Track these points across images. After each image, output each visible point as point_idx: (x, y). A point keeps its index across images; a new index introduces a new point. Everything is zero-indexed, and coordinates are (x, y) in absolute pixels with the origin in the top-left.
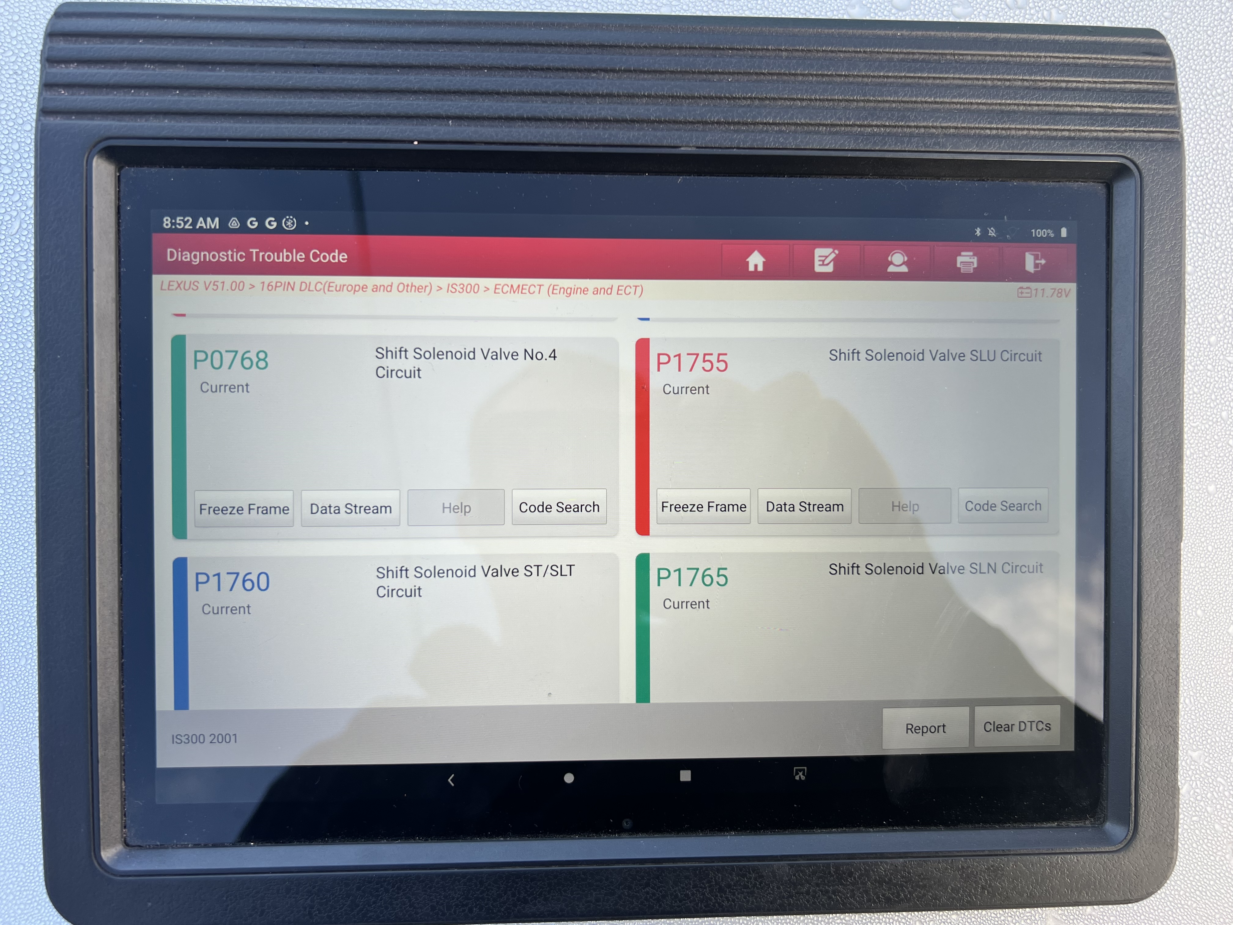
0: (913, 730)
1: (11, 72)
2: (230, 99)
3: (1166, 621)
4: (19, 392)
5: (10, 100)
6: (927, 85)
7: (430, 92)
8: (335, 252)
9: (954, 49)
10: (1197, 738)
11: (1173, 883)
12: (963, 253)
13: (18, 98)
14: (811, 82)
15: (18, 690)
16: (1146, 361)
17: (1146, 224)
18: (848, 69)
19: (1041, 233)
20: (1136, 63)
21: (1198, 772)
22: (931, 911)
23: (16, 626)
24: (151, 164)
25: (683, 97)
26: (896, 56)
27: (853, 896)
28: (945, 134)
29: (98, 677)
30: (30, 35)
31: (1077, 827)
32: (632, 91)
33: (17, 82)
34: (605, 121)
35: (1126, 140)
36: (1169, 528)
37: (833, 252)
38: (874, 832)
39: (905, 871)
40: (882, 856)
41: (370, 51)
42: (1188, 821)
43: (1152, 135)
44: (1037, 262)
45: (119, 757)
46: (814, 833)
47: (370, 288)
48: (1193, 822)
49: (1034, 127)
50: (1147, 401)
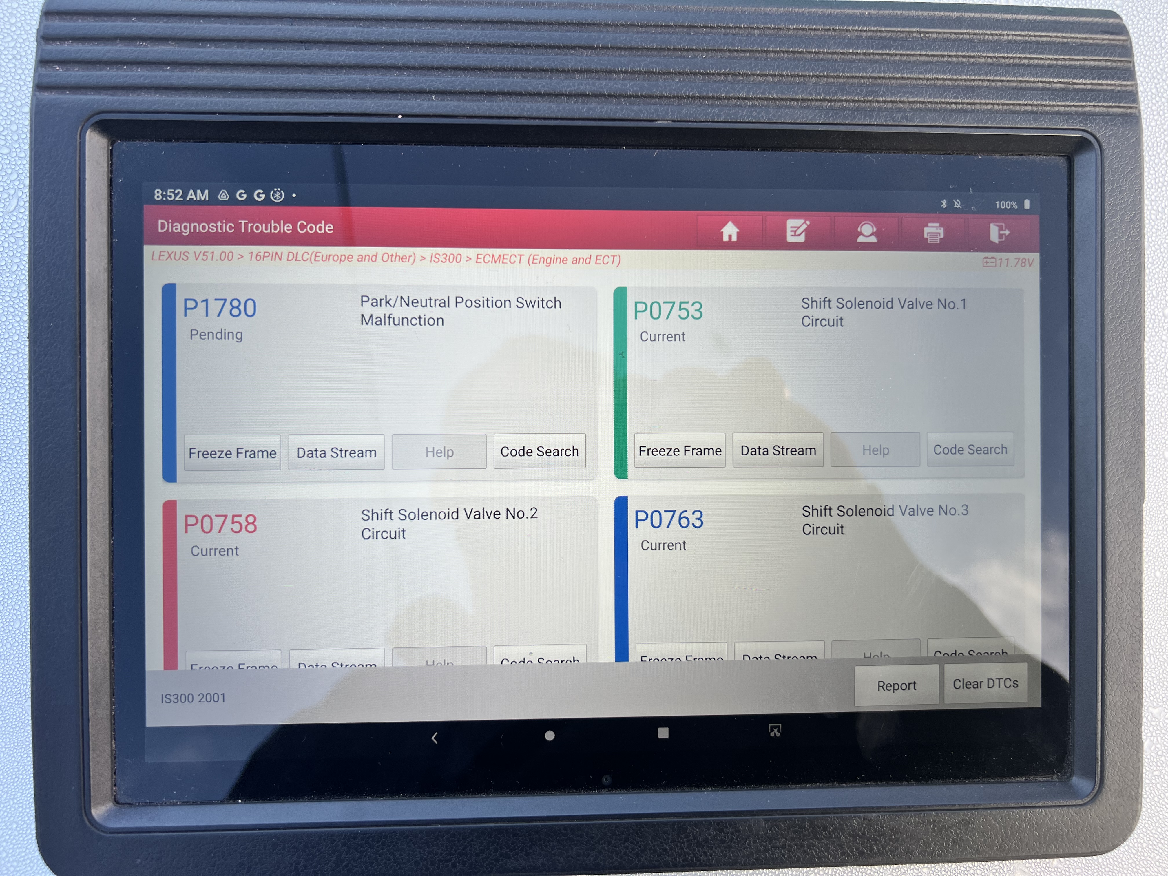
0: (885, 687)
1: (10, 57)
2: (218, 74)
3: (1129, 580)
4: (15, 363)
5: (9, 83)
6: (894, 61)
7: (414, 68)
8: (321, 223)
9: (921, 27)
10: (1157, 695)
11: (1136, 836)
12: (930, 224)
13: (17, 82)
14: (783, 59)
15: (12, 652)
16: (1108, 328)
17: (1107, 195)
18: (818, 46)
19: (1006, 205)
20: (1095, 41)
21: (1159, 728)
22: (902, 864)
23: (11, 590)
24: (143, 138)
25: (659, 73)
26: (864, 34)
27: (827, 850)
28: (912, 109)
29: (89, 637)
30: (28, 22)
31: (1044, 781)
32: (609, 67)
33: (15, 67)
34: (584, 95)
35: (1087, 115)
36: (1131, 490)
37: (805, 223)
38: (847, 787)
39: (878, 825)
40: (855, 810)
41: (356, 28)
42: (1150, 775)
43: (1110, 110)
44: (1002, 232)
45: (109, 716)
46: (789, 788)
47: (356, 258)
48: (1154, 776)
49: (998, 101)
50: (1110, 367)
